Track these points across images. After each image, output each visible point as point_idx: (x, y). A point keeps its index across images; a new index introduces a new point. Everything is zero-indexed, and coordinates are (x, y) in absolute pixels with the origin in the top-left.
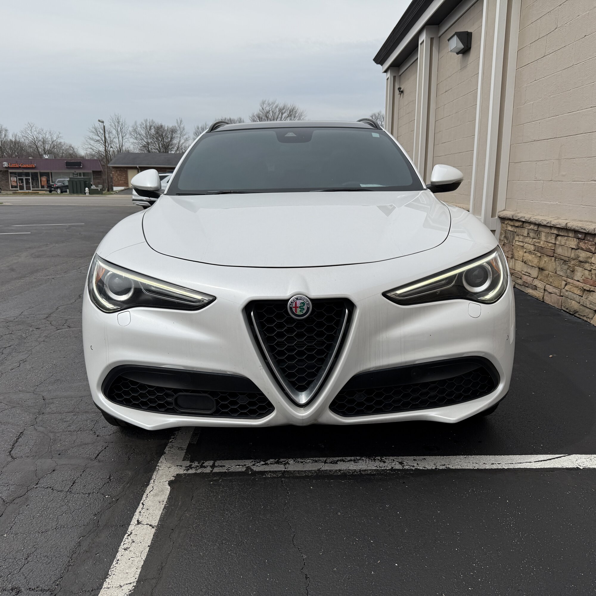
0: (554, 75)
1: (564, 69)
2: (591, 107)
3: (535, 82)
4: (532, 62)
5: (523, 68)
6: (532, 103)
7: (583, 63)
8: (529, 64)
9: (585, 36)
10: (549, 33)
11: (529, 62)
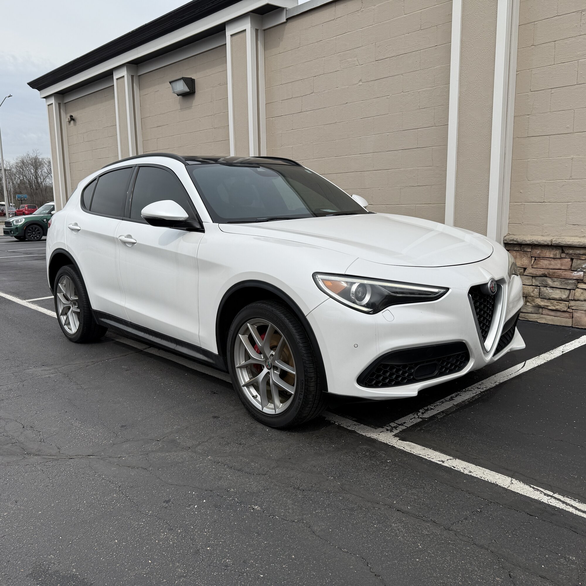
0: (316, 128)
1: (326, 125)
2: (360, 154)
3: (291, 131)
4: (286, 115)
5: (275, 119)
6: (292, 146)
7: (347, 122)
8: (282, 116)
9: (347, 103)
10: (304, 95)
11: (282, 115)
